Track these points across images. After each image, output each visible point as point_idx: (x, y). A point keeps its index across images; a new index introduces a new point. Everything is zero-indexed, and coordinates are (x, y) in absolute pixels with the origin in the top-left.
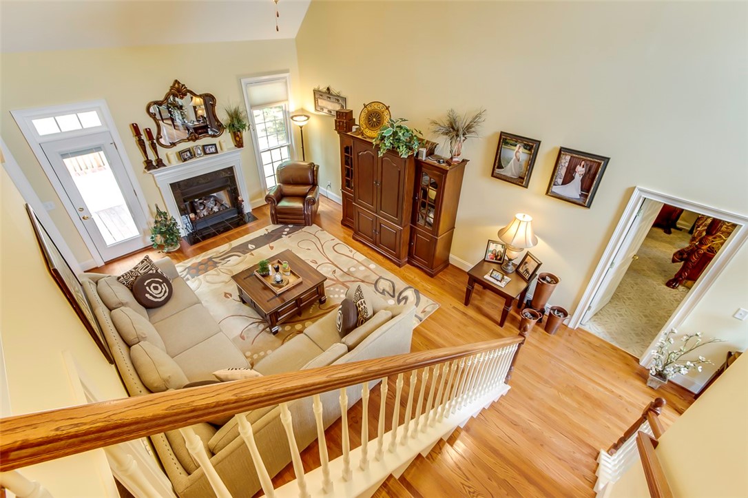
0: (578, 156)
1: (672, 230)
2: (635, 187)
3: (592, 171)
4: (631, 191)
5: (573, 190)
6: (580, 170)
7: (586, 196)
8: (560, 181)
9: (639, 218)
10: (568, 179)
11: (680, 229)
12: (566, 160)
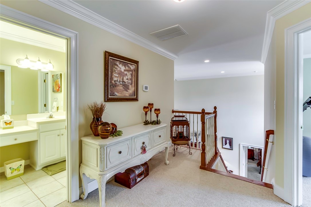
0: (226, 139)
1: (254, 160)
2: (240, 144)
3: (230, 141)
4: (240, 145)
5: (228, 146)
6: (228, 141)
7: (231, 147)
8: (224, 144)
9: (244, 151)
10: (226, 144)
11: (256, 159)
12: (224, 139)
